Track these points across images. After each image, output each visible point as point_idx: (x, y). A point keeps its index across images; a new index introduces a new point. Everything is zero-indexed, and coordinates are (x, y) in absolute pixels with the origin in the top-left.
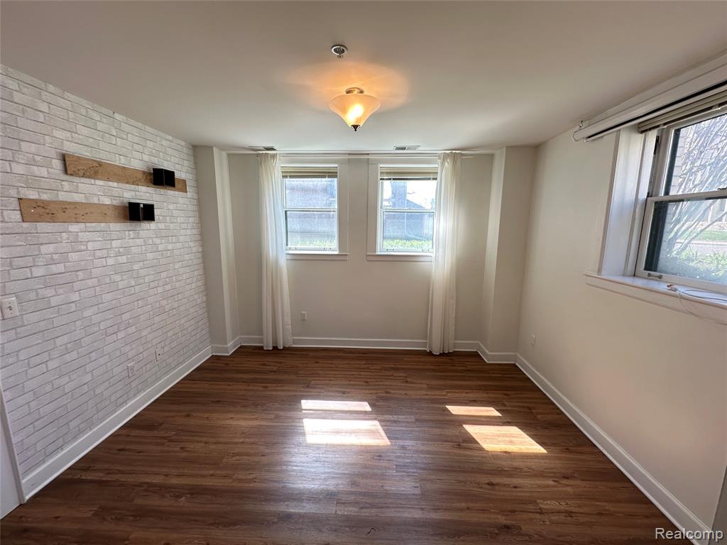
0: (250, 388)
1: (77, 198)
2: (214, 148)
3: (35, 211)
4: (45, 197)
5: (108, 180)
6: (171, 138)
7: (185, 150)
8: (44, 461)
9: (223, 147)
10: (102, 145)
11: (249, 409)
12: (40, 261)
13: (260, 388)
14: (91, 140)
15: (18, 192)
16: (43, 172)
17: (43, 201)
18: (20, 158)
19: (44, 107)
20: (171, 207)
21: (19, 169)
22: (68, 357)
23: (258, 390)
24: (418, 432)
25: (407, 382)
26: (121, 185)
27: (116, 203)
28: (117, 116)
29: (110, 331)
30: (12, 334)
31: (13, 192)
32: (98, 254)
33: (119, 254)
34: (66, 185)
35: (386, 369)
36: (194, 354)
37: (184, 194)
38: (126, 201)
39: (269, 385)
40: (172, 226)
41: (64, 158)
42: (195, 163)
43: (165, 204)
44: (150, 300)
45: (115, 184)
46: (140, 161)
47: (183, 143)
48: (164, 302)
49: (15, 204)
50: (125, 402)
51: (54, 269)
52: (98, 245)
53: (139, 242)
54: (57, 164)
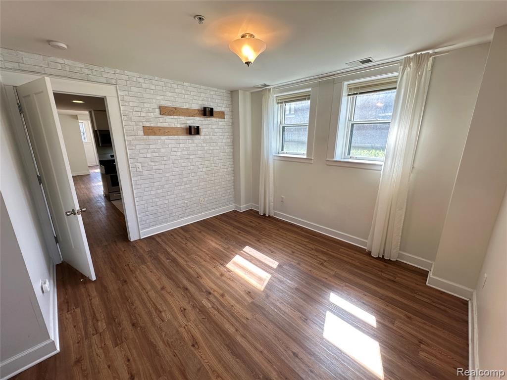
0: (234, 231)
1: (165, 125)
2: (240, 91)
3: (149, 131)
4: (152, 125)
5: (179, 115)
6: (216, 89)
7: (225, 94)
8: (149, 227)
9: (245, 89)
10: (178, 99)
11: (222, 240)
12: (150, 151)
13: (236, 232)
14: (172, 98)
15: (143, 124)
16: (152, 115)
17: (152, 127)
18: (144, 110)
19: (153, 87)
20: (214, 127)
21: (143, 114)
22: (159, 191)
23: (234, 233)
24: (289, 295)
25: (322, 264)
26: (186, 117)
27: (183, 126)
28: (185, 84)
29: (177, 184)
30: (139, 177)
31: (141, 124)
32: (173, 149)
33: (183, 150)
34: (161, 120)
35: (317, 250)
36: (222, 206)
37: (223, 120)
38: (188, 125)
39: (242, 232)
40: (213, 137)
41: (160, 108)
42: (232, 101)
43: (210, 126)
44: (198, 174)
45: (183, 117)
46: (196, 105)
47: (224, 91)
48: (206, 176)
49: (141, 128)
50: (183, 217)
51: (155, 155)
52: (173, 146)
53: (194, 145)
54: (158, 111)
